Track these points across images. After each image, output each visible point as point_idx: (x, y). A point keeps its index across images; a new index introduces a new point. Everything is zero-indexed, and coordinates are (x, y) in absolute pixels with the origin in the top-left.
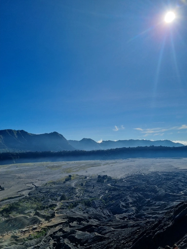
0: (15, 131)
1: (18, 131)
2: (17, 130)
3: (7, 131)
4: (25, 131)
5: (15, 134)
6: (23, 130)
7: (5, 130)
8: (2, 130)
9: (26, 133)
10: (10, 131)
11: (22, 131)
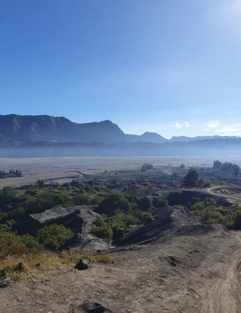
0: (52, 117)
1: (57, 118)
2: (55, 116)
3: (42, 117)
4: (67, 118)
5: (53, 122)
6: (64, 117)
7: (40, 116)
8: (36, 115)
9: (68, 121)
10: (47, 118)
11: (62, 118)
